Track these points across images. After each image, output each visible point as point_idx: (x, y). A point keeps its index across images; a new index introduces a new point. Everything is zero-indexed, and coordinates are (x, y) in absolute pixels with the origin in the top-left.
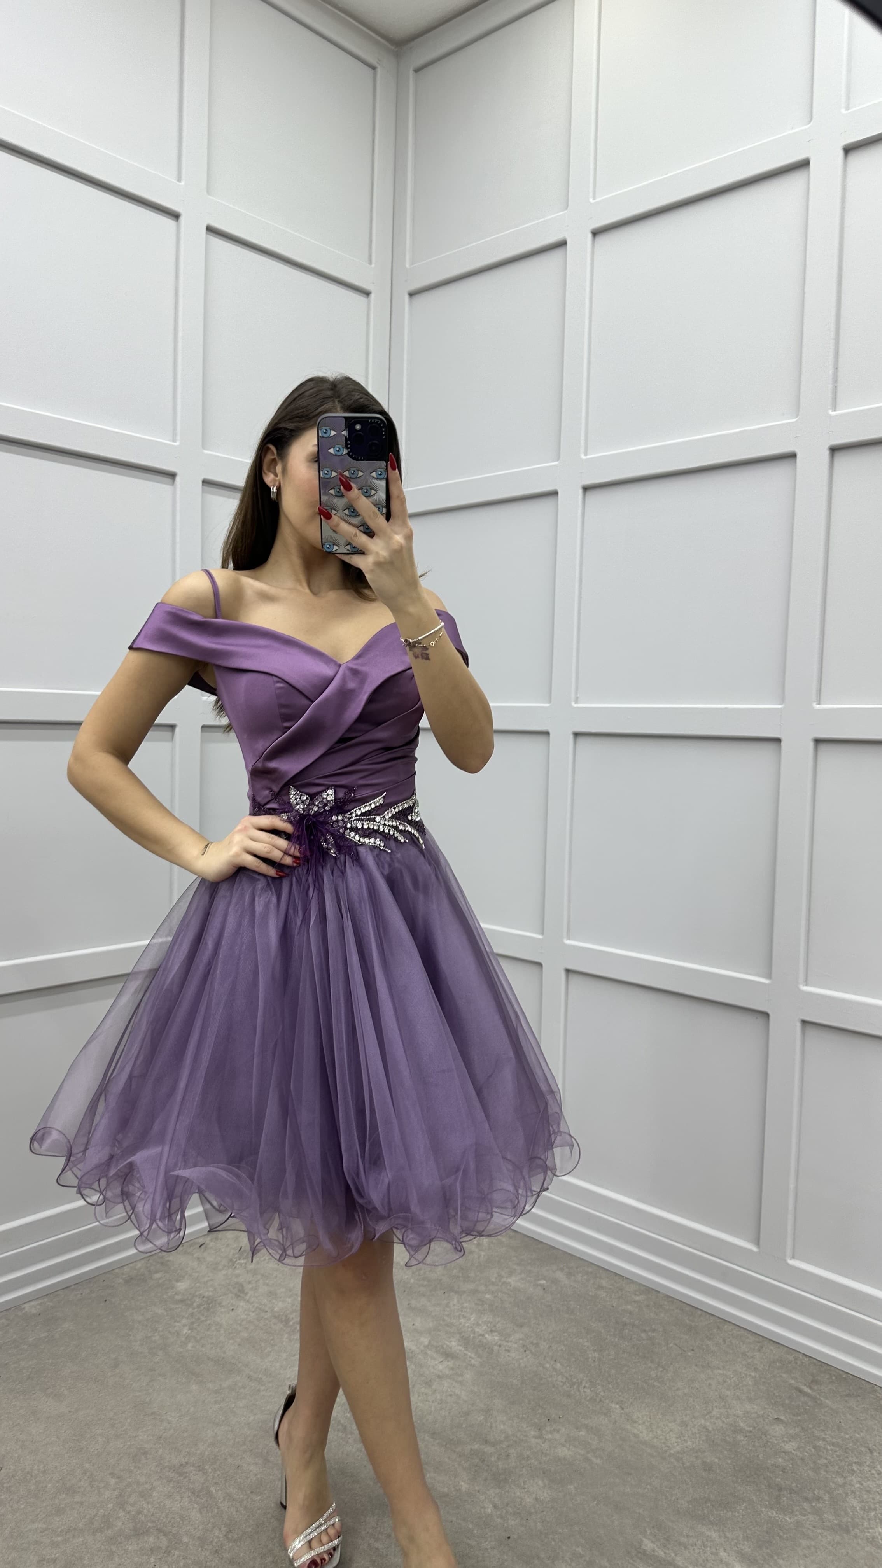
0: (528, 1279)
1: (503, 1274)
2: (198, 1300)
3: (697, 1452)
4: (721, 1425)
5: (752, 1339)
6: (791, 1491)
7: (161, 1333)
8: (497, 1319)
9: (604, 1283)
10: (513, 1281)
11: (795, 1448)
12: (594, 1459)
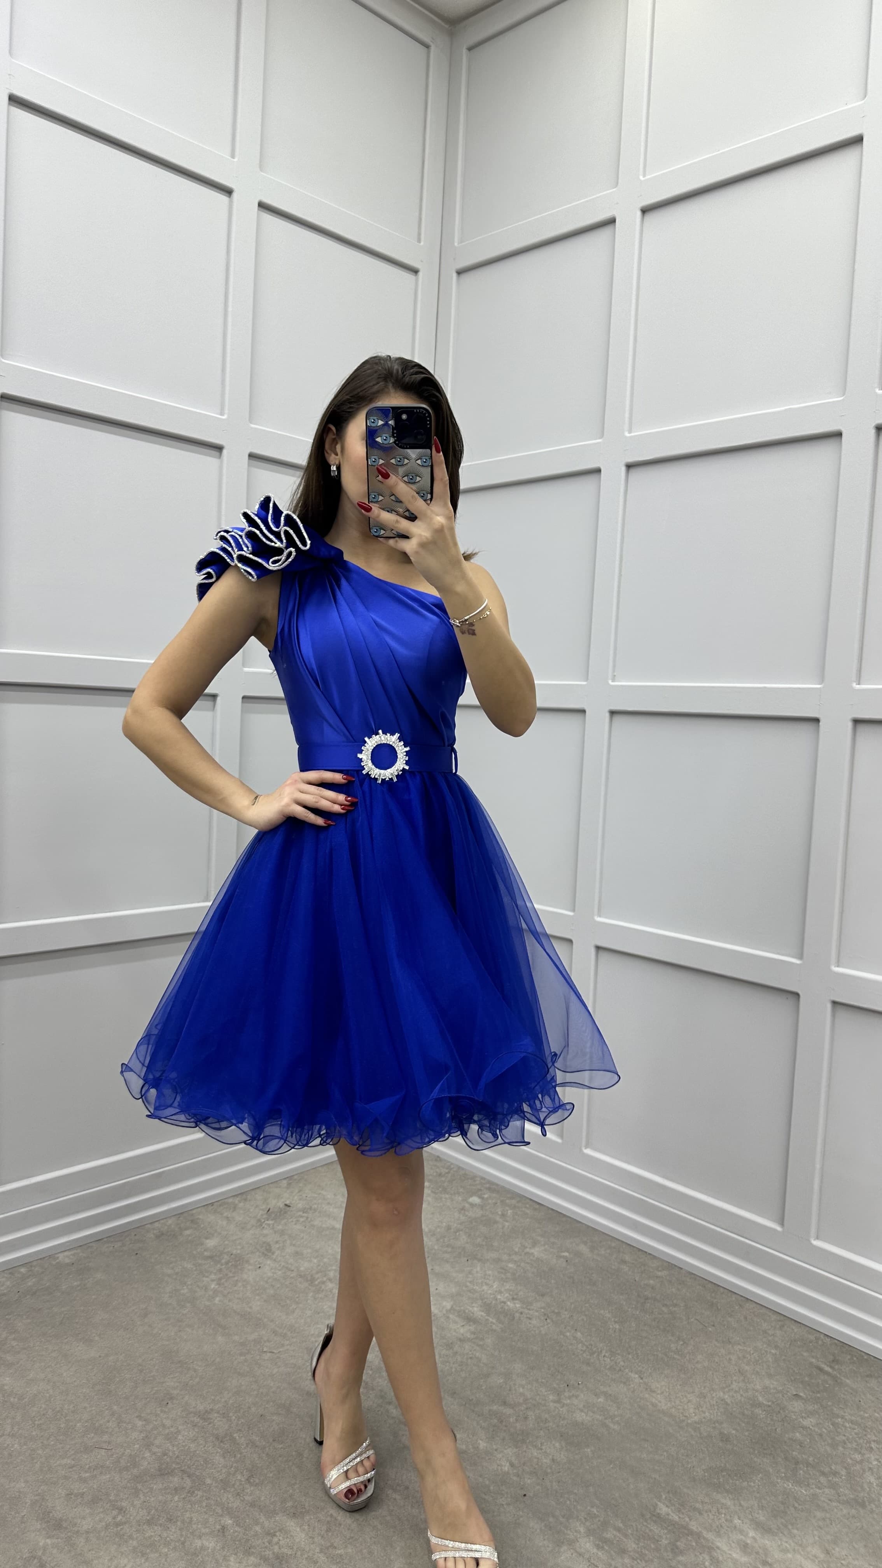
0: (552, 1250)
1: (527, 1244)
2: (226, 1257)
3: (714, 1423)
4: (739, 1398)
5: (774, 1317)
6: (808, 1464)
7: (190, 1287)
8: (519, 1288)
9: (627, 1258)
10: (537, 1252)
11: (813, 1424)
12: (611, 1425)
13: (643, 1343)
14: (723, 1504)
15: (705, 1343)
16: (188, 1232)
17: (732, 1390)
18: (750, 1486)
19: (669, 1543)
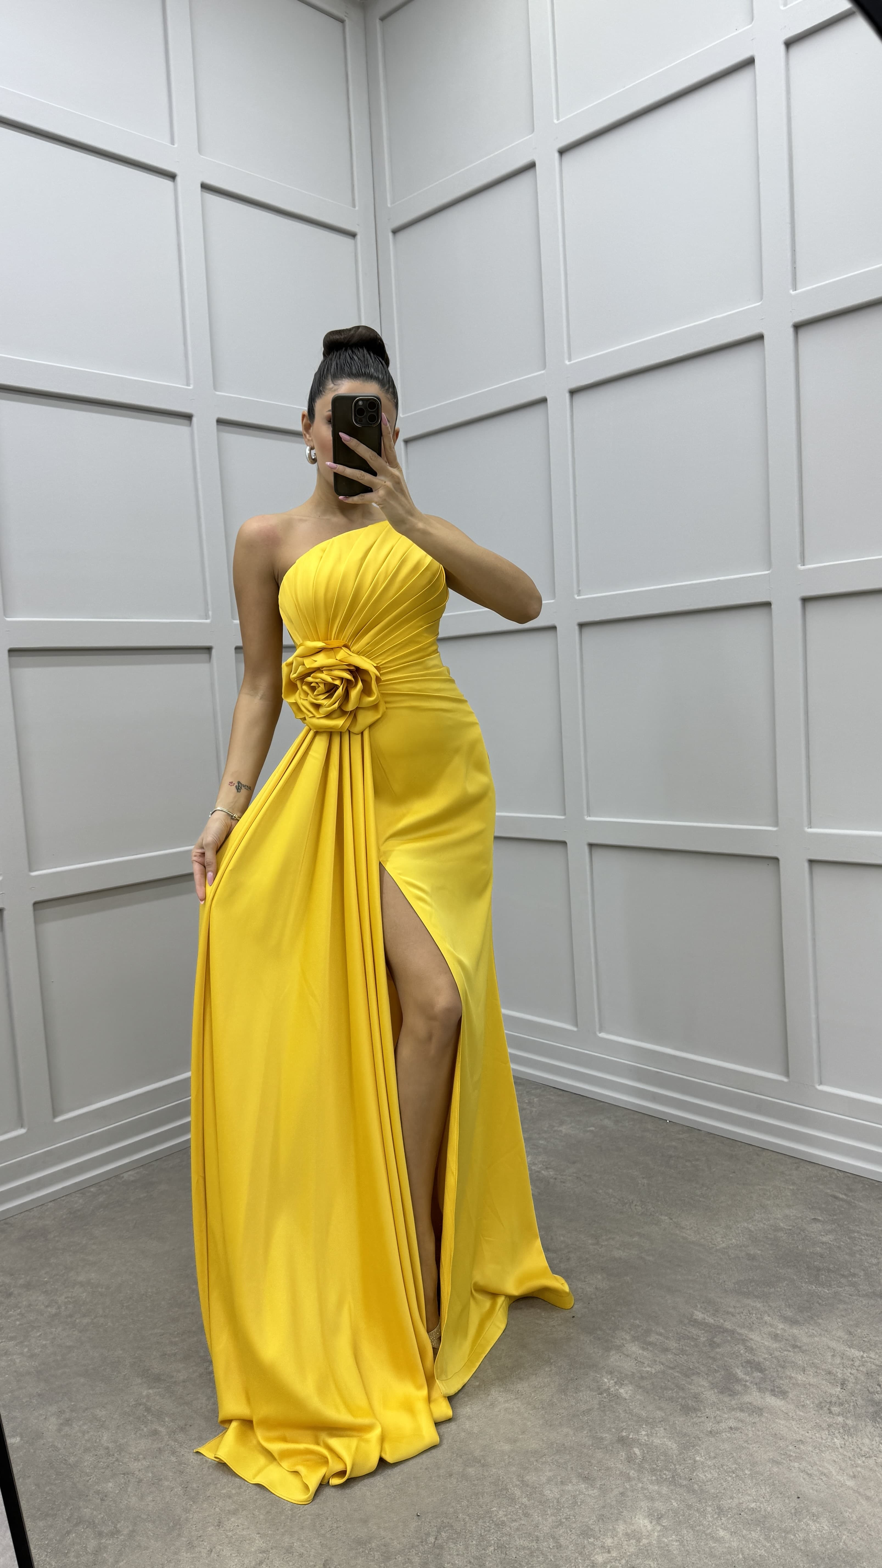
0: (578, 1126)
1: (555, 1124)
3: (741, 1247)
4: (762, 1226)
6: (829, 1270)
9: (649, 1125)
10: (565, 1129)
11: (832, 1240)
12: (647, 1258)
13: (671, 1192)
14: (753, 1306)
15: (727, 1187)
17: (755, 1220)
18: (778, 1291)
19: (707, 1340)
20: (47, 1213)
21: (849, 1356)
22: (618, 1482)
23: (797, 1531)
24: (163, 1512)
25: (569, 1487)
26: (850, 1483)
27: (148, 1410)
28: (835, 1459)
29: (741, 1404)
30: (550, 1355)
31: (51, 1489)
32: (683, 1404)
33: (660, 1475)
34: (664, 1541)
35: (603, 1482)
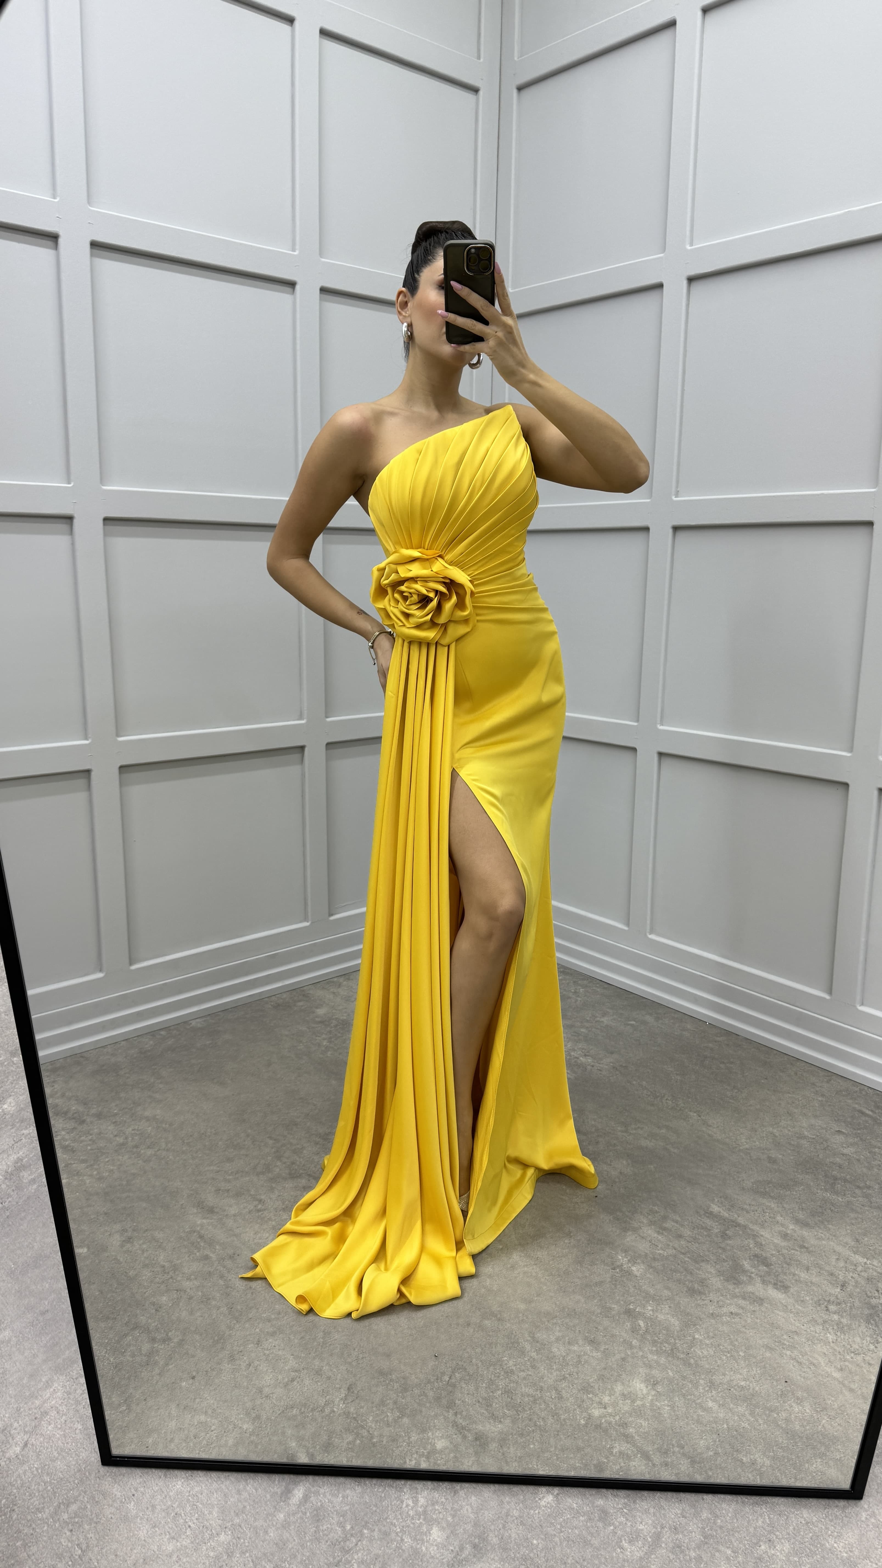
0: (620, 1019)
1: (597, 1014)
3: (763, 1149)
4: (787, 1132)
7: (305, 1044)
9: (689, 1026)
10: (606, 1020)
11: (852, 1152)
12: (672, 1150)
15: (758, 1091)
16: (300, 1004)
17: (781, 1126)
18: (792, 1194)
19: (720, 1232)
20: (120, 1051)
21: (853, 1261)
22: (621, 1348)
23: (781, 1410)
24: (209, 1327)
25: (575, 1348)
26: (837, 1375)
27: (201, 1237)
28: (825, 1351)
29: (744, 1292)
30: (571, 1229)
31: (112, 1296)
32: (690, 1286)
33: (660, 1347)
34: (656, 1405)
35: (607, 1347)
